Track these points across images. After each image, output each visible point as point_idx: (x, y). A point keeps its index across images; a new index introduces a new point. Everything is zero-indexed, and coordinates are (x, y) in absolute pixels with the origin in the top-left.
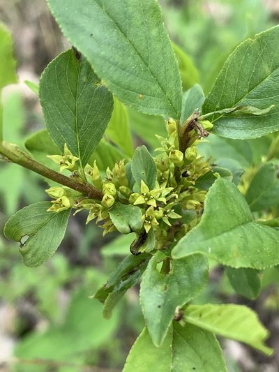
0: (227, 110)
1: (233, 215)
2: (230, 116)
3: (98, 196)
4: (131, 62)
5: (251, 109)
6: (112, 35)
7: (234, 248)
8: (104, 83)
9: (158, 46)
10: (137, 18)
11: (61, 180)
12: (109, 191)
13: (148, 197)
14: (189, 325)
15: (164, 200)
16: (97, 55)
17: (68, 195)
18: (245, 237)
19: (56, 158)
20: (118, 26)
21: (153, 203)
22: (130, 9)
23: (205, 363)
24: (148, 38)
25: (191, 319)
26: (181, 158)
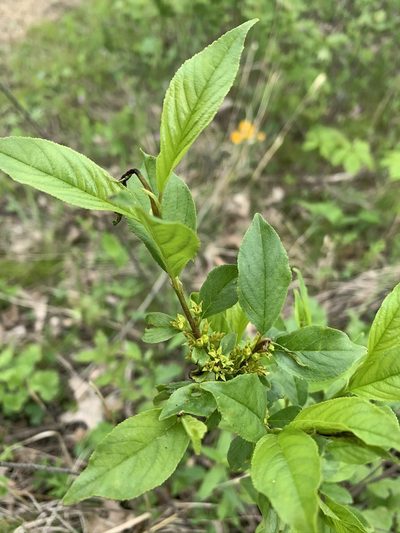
0: (286, 349)
1: (247, 398)
2: (286, 354)
3: (197, 336)
4: (258, 291)
5: (298, 359)
6: (260, 274)
7: (232, 410)
8: (238, 289)
9: (277, 295)
10: (277, 275)
11: (187, 315)
12: (204, 339)
13: (218, 357)
14: (181, 423)
15: (224, 365)
16: (244, 275)
17: (185, 324)
18: (243, 413)
19: (194, 304)
20: (265, 272)
21: (217, 361)
22: (276, 270)
23: (173, 450)
24: (274, 288)
25: (184, 420)
26: (249, 354)
